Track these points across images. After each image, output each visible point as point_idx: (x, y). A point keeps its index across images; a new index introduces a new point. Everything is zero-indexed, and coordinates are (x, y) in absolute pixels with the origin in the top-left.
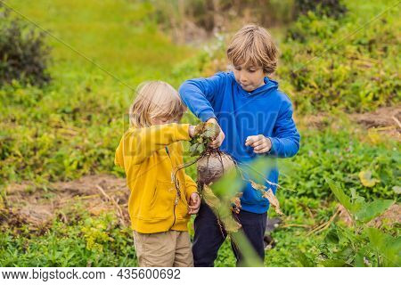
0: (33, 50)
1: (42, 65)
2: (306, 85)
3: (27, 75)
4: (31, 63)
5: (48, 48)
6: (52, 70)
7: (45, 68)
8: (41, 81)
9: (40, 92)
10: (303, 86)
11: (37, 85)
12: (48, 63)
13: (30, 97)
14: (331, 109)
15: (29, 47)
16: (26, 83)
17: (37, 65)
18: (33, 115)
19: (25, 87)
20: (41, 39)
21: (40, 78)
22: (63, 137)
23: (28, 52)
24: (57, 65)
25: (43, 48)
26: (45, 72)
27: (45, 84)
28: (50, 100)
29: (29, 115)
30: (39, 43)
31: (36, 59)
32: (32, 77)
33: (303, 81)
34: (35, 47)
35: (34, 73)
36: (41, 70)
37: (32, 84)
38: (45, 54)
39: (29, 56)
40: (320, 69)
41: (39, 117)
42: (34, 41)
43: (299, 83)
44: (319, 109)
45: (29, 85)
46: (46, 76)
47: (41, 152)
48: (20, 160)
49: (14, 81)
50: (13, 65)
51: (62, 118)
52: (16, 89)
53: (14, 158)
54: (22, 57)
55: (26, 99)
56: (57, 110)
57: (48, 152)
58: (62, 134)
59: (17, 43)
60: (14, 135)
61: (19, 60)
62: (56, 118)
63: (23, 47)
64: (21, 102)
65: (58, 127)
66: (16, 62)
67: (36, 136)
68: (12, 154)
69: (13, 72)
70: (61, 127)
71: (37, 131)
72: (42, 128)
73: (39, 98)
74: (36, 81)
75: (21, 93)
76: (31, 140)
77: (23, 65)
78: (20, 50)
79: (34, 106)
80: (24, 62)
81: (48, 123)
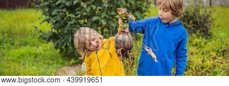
0: (205, 19)
1: (208, 27)
3: (200, 32)
4: (203, 26)
5: (212, 19)
6: (213, 30)
7: (210, 29)
8: (207, 36)
9: (206, 41)
11: (205, 37)
12: (212, 26)
13: (201, 42)
15: (203, 18)
16: (199, 36)
17: (206, 27)
18: (202, 51)
19: (199, 38)
20: (210, 14)
21: (207, 34)
22: (217, 64)
23: (202, 20)
24: (216, 28)
25: (210, 19)
26: (210, 31)
27: (209, 37)
28: (211, 45)
29: (200, 51)
30: (208, 16)
31: (206, 24)
32: (202, 33)
34: (206, 19)
35: (204, 31)
36: (207, 30)
37: (202, 37)
38: (210, 22)
39: (202, 22)
41: (205, 52)
42: (206, 15)
46: (209, 34)
47: (205, 69)
48: (194, 72)
49: (193, 35)
50: (194, 27)
51: (217, 54)
52: (194, 38)
53: (192, 71)
54: (199, 23)
55: (199, 43)
56: (214, 50)
57: (209, 70)
58: (216, 62)
59: (197, 16)
60: (192, 60)
61: (197, 24)
62: (214, 54)
63: (200, 18)
64: (196, 45)
65: (214, 58)
66: (195, 25)
67: (203, 62)
68: (191, 69)
69: (193, 30)
70: (216, 59)
71: (204, 59)
72: (207, 58)
73: (206, 43)
74: (205, 35)
75: (196, 40)
76: (201, 63)
77: (199, 27)
78: (198, 19)
79: (203, 47)
80: (200, 25)
81: (210, 56)
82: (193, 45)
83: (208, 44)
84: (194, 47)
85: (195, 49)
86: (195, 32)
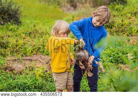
1: (18, 17)
2: (114, 27)
3: (13, 21)
4: (15, 17)
5: (20, 12)
6: (22, 19)
7: (20, 18)
8: (18, 23)
9: (18, 27)
10: (112, 27)
12: (21, 16)
13: (15, 28)
14: (122, 35)
15: (14, 11)
16: (13, 24)
18: (15, 34)
19: (13, 25)
20: (18, 9)
21: (18, 22)
22: (26, 42)
23: (14, 13)
24: (23, 18)
25: (19, 12)
26: (20, 20)
27: (19, 24)
28: (21, 29)
29: (14, 34)
30: (17, 10)
31: (16, 16)
32: (15, 22)
33: (113, 25)
34: (16, 12)
35: (16, 20)
36: (18, 19)
37: (15, 24)
38: (19, 14)
39: (14, 14)
40: (119, 21)
41: (18, 35)
42: (16, 9)
43: (111, 26)
44: (118, 35)
45: (14, 24)
46: (20, 22)
47: (19, 46)
48: (12, 49)
49: (9, 23)
50: (9, 17)
51: (26, 35)
52: (9, 26)
53: (10, 49)
54: (12, 15)
55: (13, 29)
56: (24, 33)
57: (21, 47)
58: (26, 41)
59: (10, 10)
60: (9, 41)
61: (11, 16)
62: (24, 35)
63: (12, 11)
64: (11, 30)
65: (24, 38)
66: (9, 16)
67: (17, 41)
68: (9, 47)
69: (9, 20)
70: (25, 39)
71: (17, 39)
72: (19, 39)
73: (18, 29)
74: (16, 23)
75: (11, 27)
76: (15, 42)
77: (12, 17)
78: (11, 12)
79: (16, 31)
80: (12, 16)
81: (21, 37)
82: (9, 30)
83: (19, 29)
84: (10, 31)
85: (10, 33)
86: (10, 21)
